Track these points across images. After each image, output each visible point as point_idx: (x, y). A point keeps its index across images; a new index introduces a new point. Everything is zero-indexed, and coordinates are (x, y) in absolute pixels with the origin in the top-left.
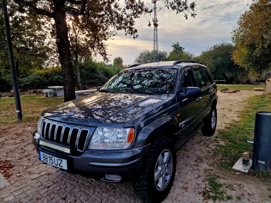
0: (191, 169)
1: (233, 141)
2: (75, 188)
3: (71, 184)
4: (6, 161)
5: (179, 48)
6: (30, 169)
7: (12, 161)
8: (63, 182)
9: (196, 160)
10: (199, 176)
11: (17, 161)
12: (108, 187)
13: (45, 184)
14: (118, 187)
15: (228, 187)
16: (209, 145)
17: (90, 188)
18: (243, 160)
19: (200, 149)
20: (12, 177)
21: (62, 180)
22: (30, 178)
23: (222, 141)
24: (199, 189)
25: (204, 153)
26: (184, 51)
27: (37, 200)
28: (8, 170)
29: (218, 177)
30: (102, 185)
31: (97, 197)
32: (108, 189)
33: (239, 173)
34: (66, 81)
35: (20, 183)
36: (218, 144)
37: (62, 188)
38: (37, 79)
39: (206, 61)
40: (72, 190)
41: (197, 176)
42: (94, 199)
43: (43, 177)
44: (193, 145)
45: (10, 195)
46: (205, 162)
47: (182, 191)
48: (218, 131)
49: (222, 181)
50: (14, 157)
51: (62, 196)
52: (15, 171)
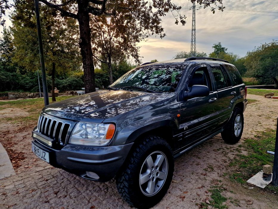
0: (197, 177)
1: (259, 152)
2: (70, 184)
3: (68, 180)
4: (21, 152)
5: (221, 49)
6: (38, 162)
7: (26, 153)
8: (62, 177)
9: (205, 169)
10: (203, 187)
11: (30, 153)
12: (101, 187)
13: (45, 177)
14: (111, 188)
15: (232, 202)
16: (227, 154)
17: (84, 186)
18: (264, 174)
19: (215, 158)
20: (21, 167)
21: (62, 175)
22: (35, 170)
23: (246, 150)
24: (198, 200)
25: (218, 162)
26: (226, 52)
27: (32, 191)
28: (19, 161)
29: (225, 189)
30: (97, 184)
31: (87, 195)
32: (101, 189)
33: (253, 188)
34: (87, 80)
35: (24, 174)
36: (238, 153)
37: (58, 183)
38: (74, 81)
39: (252, 62)
40: (66, 185)
41: (200, 186)
42: (84, 197)
43: (46, 171)
44: (208, 152)
45: (11, 184)
46: (215, 172)
47: (177, 200)
48: (245, 139)
49: (228, 195)
50: (29, 150)
51: (55, 191)
52: (25, 162)
